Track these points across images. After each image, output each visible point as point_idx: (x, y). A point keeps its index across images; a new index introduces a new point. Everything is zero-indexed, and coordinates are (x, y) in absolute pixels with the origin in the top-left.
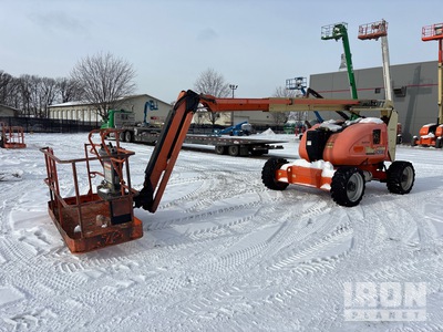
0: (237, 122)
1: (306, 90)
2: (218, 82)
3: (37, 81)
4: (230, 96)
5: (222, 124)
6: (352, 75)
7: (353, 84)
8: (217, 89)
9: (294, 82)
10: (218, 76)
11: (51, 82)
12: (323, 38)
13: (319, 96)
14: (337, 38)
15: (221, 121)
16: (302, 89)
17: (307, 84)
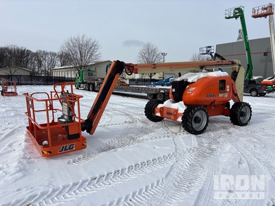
0: (166, 77)
1: (213, 54)
2: (154, 51)
3: (46, 54)
4: (162, 60)
5: (157, 78)
6: (247, 43)
7: (248, 49)
8: (153, 55)
9: (205, 49)
10: (154, 47)
11: (54, 54)
12: (226, 18)
13: (223, 59)
14: (236, 17)
15: (156, 77)
16: (211, 54)
17: (214, 50)
